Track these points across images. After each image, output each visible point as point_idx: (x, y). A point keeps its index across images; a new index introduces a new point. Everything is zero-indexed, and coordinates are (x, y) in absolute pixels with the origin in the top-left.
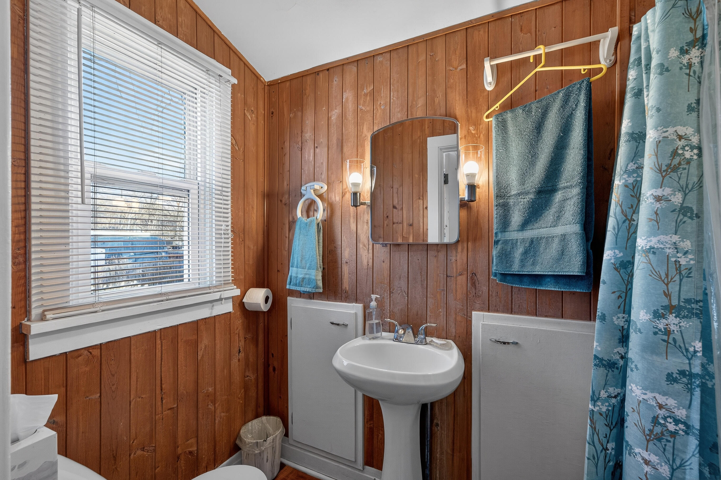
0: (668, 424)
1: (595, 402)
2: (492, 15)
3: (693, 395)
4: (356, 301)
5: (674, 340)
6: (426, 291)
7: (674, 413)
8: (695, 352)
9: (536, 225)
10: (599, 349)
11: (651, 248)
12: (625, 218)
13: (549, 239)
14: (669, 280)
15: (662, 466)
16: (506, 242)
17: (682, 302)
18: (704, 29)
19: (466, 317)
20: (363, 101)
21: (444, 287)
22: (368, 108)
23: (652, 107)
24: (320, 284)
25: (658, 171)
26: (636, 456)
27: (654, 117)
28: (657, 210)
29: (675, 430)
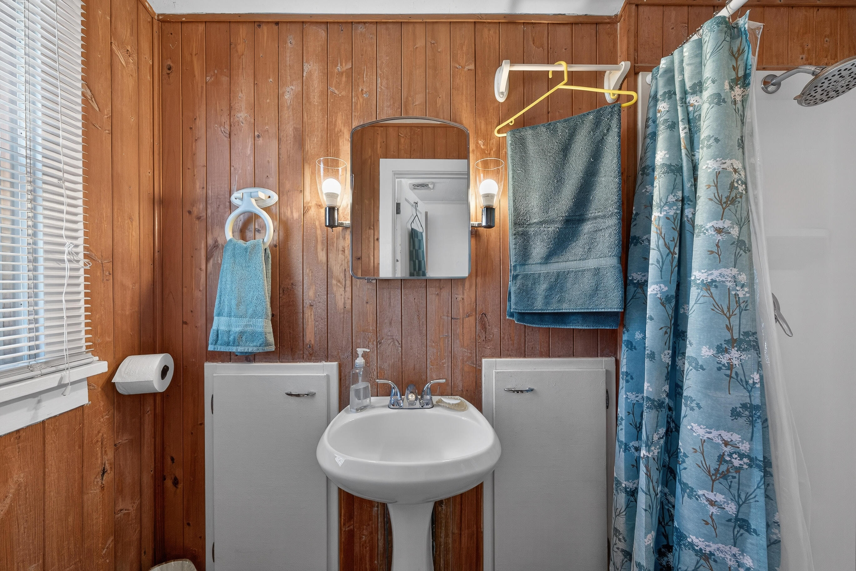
0: (733, 460)
1: (650, 447)
2: (505, 16)
3: (755, 427)
4: (327, 358)
5: (737, 374)
6: (425, 338)
7: (739, 448)
8: (754, 383)
9: (563, 258)
10: (651, 390)
11: (713, 281)
12: (668, 251)
13: (580, 273)
14: (731, 314)
15: (728, 504)
16: (526, 277)
17: (742, 335)
18: (746, 69)
19: (475, 366)
20: (337, 81)
21: (448, 333)
22: (343, 93)
23: (709, 137)
24: (271, 338)
25: (718, 202)
26: (700, 498)
27: (712, 147)
28: (718, 242)
29: (740, 464)
